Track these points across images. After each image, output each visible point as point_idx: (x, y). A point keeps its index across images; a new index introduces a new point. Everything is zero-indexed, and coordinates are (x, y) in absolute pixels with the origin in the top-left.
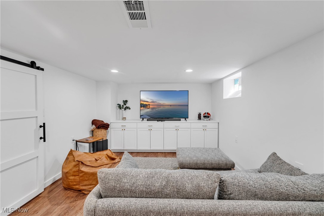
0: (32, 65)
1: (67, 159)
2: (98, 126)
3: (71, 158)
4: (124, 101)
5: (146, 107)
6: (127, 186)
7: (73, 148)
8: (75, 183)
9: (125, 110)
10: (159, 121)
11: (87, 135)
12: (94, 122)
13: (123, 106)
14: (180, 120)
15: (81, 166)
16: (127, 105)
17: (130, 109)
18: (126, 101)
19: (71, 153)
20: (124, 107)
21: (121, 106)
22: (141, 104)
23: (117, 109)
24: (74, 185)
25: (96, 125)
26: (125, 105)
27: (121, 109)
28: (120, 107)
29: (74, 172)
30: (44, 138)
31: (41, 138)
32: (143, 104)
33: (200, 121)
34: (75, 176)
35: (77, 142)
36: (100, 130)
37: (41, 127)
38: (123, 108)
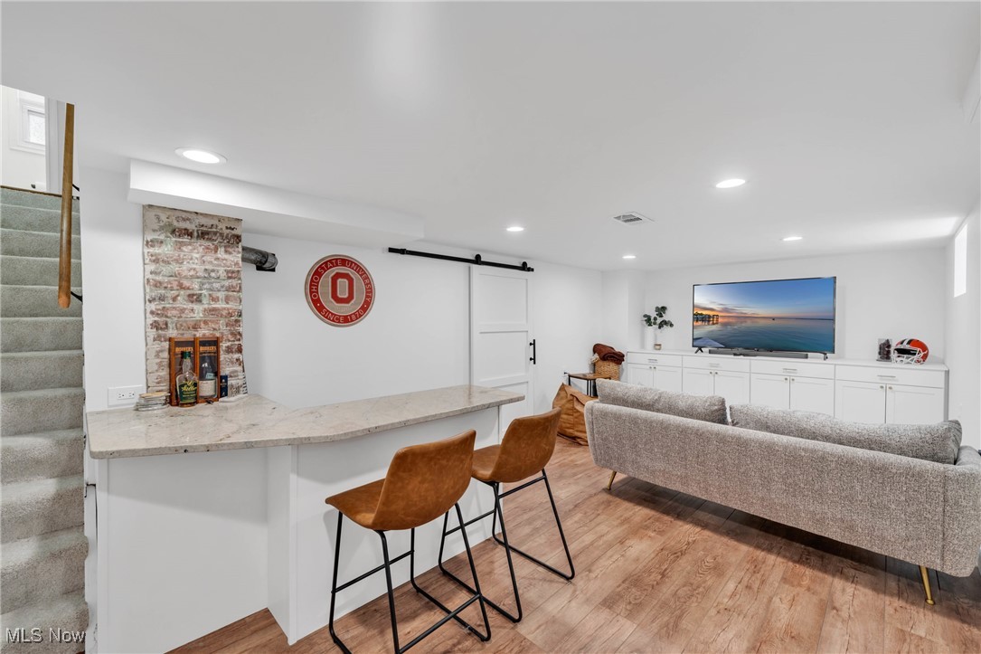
0: (524, 267)
1: (558, 394)
2: (603, 354)
3: (563, 394)
4: (657, 309)
5: (709, 321)
6: (620, 395)
7: (566, 383)
8: (568, 425)
9: (660, 327)
10: (740, 355)
11: (585, 369)
12: (597, 349)
13: (655, 319)
14: (806, 357)
15: (576, 403)
16: (666, 317)
17: (672, 325)
18: (664, 309)
19: (563, 388)
20: (659, 320)
21: (652, 318)
22: (694, 315)
23: (642, 324)
24: (568, 428)
25: (599, 355)
26: (661, 316)
27: (650, 325)
28: (649, 321)
29: (568, 409)
30: (534, 359)
31: (531, 359)
32: (701, 314)
33: (885, 364)
34: (569, 415)
35: (570, 376)
36: (606, 363)
37: (531, 344)
38: (655, 324)
